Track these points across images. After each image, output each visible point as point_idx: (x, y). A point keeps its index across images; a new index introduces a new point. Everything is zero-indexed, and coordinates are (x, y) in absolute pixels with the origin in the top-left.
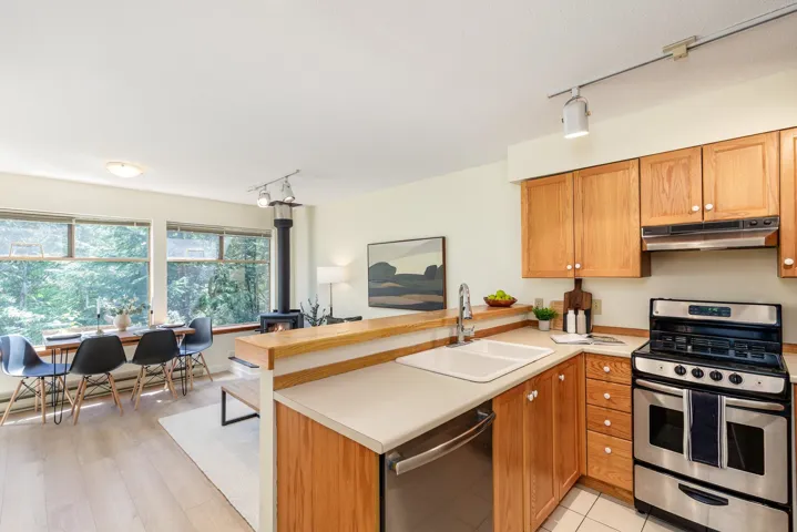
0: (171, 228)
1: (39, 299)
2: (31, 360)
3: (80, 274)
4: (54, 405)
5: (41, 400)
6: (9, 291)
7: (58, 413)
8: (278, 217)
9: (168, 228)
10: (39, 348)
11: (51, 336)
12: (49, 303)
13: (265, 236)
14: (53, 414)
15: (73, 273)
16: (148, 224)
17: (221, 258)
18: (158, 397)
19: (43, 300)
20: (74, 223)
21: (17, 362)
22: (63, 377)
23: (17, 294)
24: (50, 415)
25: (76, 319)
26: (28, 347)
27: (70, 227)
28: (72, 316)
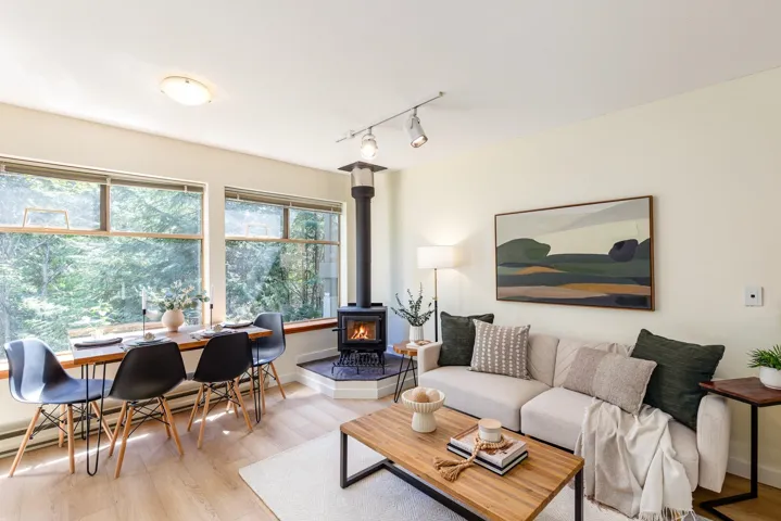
0: (230, 194)
1: (61, 289)
2: (54, 375)
3: (105, 261)
4: (86, 437)
5: (68, 431)
6: (30, 280)
7: (93, 451)
8: (358, 184)
9: (227, 196)
10: (63, 357)
11: (80, 341)
12: (71, 293)
13: (335, 209)
14: (85, 453)
15: (98, 260)
16: (201, 189)
17: (286, 236)
18: (223, 423)
19: (65, 290)
20: (108, 184)
21: (34, 379)
22: (99, 402)
23: (38, 282)
24: (80, 455)
25: (108, 314)
26: (49, 356)
27: (104, 188)
28: (103, 309)
